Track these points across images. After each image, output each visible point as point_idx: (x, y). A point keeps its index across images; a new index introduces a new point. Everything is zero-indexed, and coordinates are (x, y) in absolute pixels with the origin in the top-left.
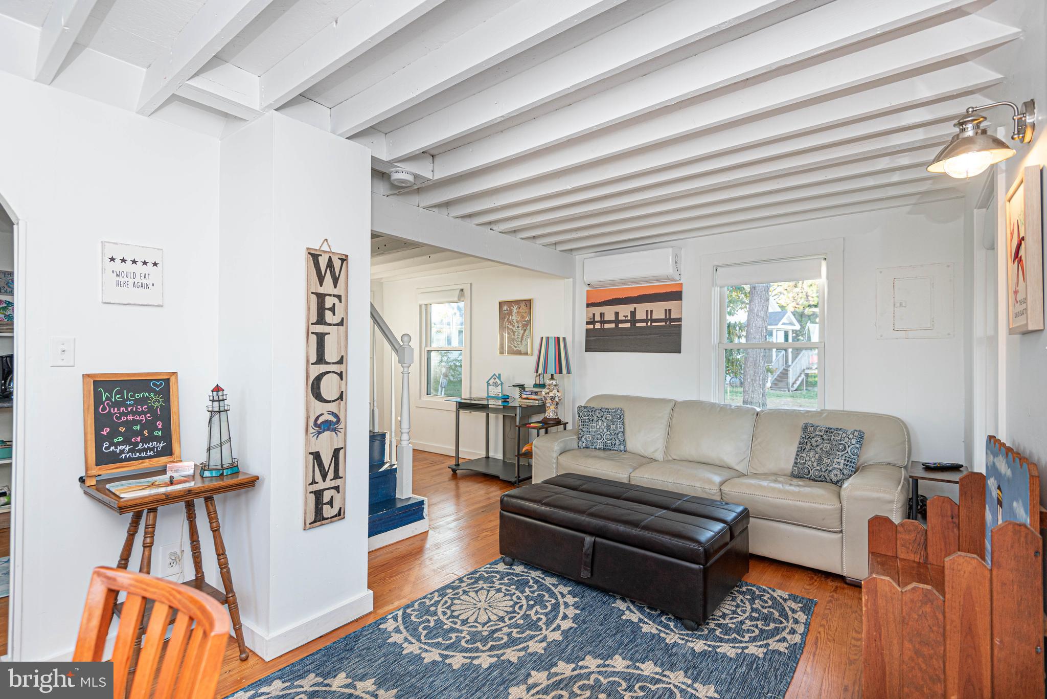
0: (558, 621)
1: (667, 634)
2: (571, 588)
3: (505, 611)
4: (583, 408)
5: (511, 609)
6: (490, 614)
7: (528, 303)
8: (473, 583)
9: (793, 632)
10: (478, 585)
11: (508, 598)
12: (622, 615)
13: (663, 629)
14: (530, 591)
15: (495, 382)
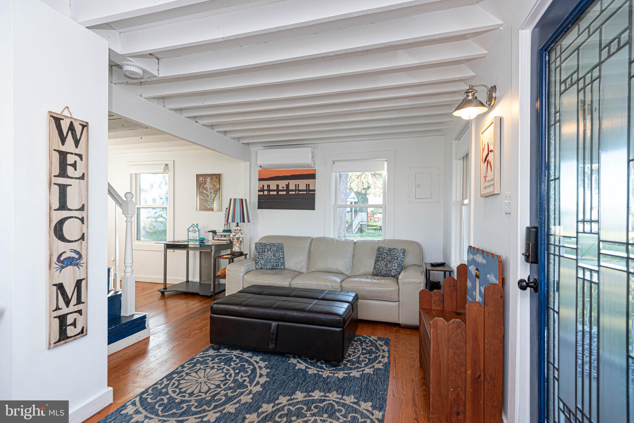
0: (257, 379)
1: (323, 372)
2: (261, 357)
3: (220, 381)
4: (258, 244)
5: (224, 378)
6: (209, 385)
7: (218, 177)
8: (192, 367)
9: (383, 357)
10: (196, 367)
11: (220, 371)
12: (295, 367)
13: (320, 370)
14: (235, 364)
15: (194, 229)
